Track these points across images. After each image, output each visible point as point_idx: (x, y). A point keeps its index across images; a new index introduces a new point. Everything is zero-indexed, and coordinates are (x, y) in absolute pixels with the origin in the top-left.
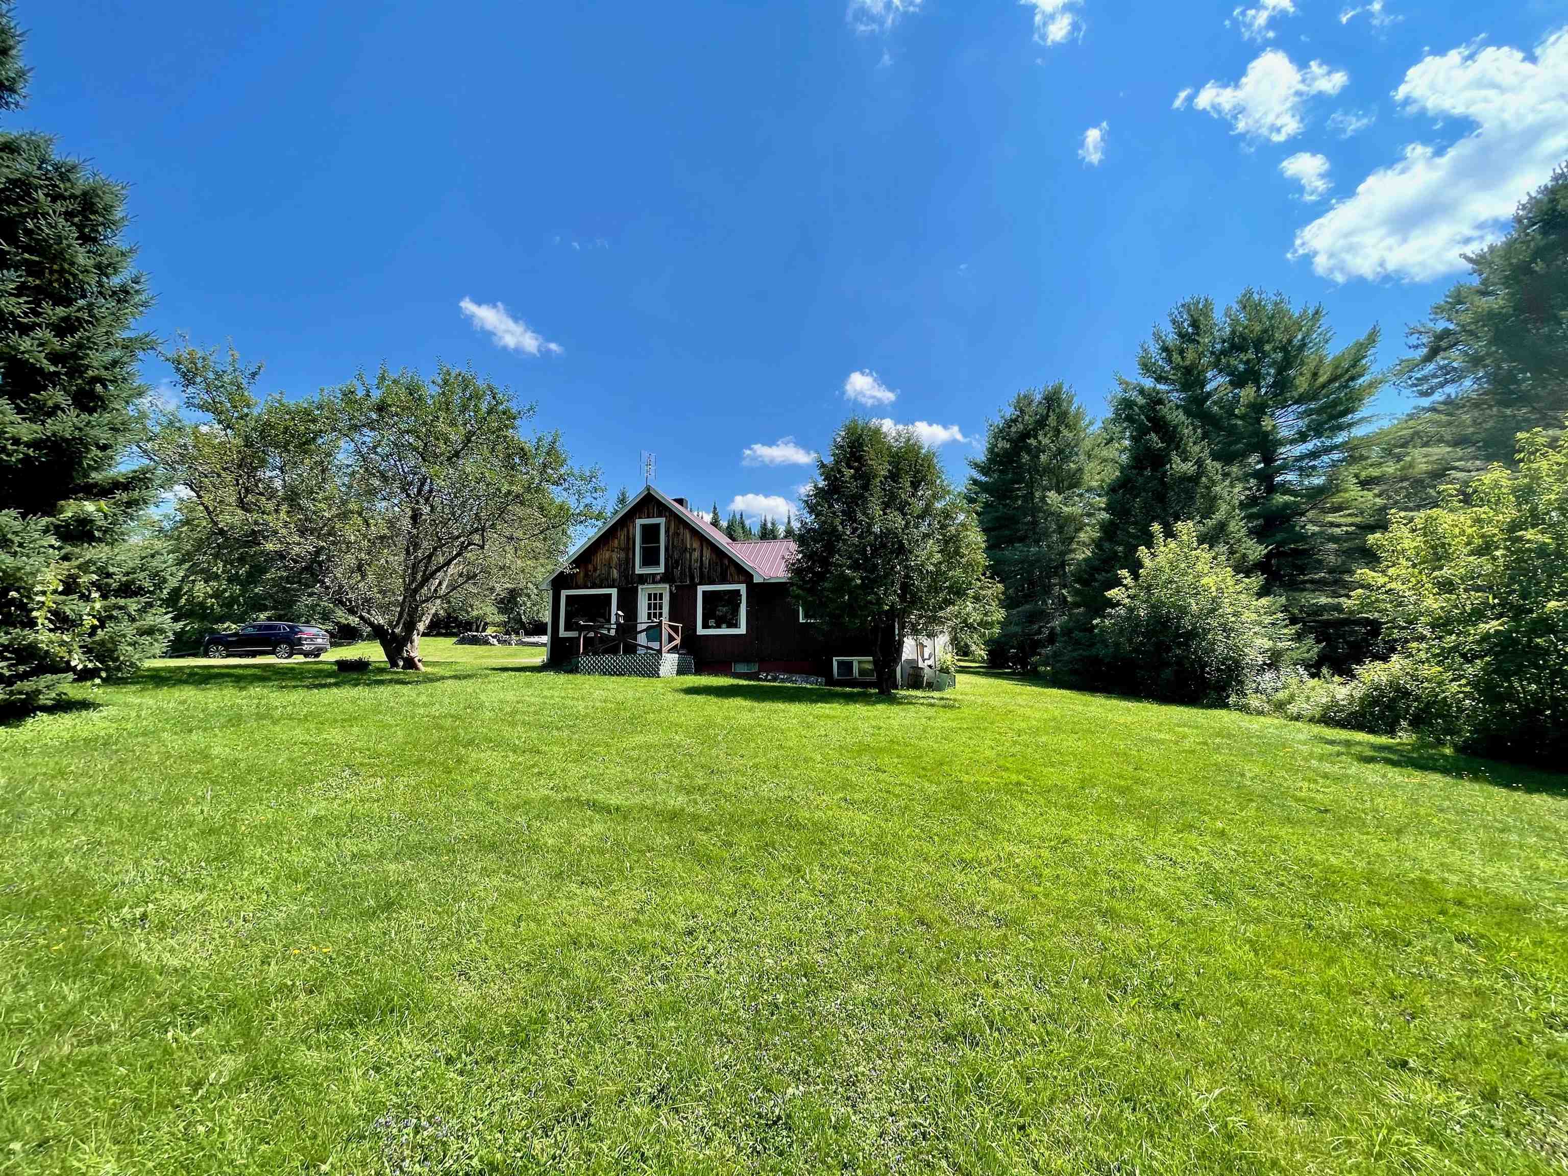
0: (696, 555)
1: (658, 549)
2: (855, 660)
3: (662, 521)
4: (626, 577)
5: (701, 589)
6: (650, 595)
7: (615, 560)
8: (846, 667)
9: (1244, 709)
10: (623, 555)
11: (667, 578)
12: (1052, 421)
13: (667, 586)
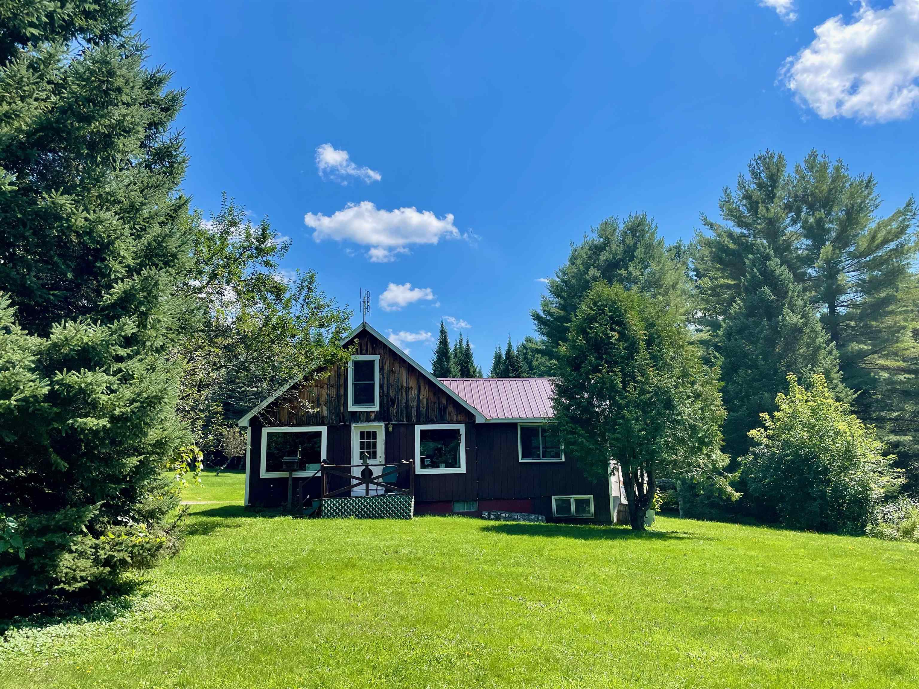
0: (413, 393)
1: (372, 386)
2: (573, 498)
3: (376, 358)
4: (338, 415)
5: (418, 428)
6: (362, 434)
7: (324, 397)
8: (564, 506)
9: (880, 536)
10: (333, 392)
11: (382, 416)
12: (639, 253)
13: (383, 424)
